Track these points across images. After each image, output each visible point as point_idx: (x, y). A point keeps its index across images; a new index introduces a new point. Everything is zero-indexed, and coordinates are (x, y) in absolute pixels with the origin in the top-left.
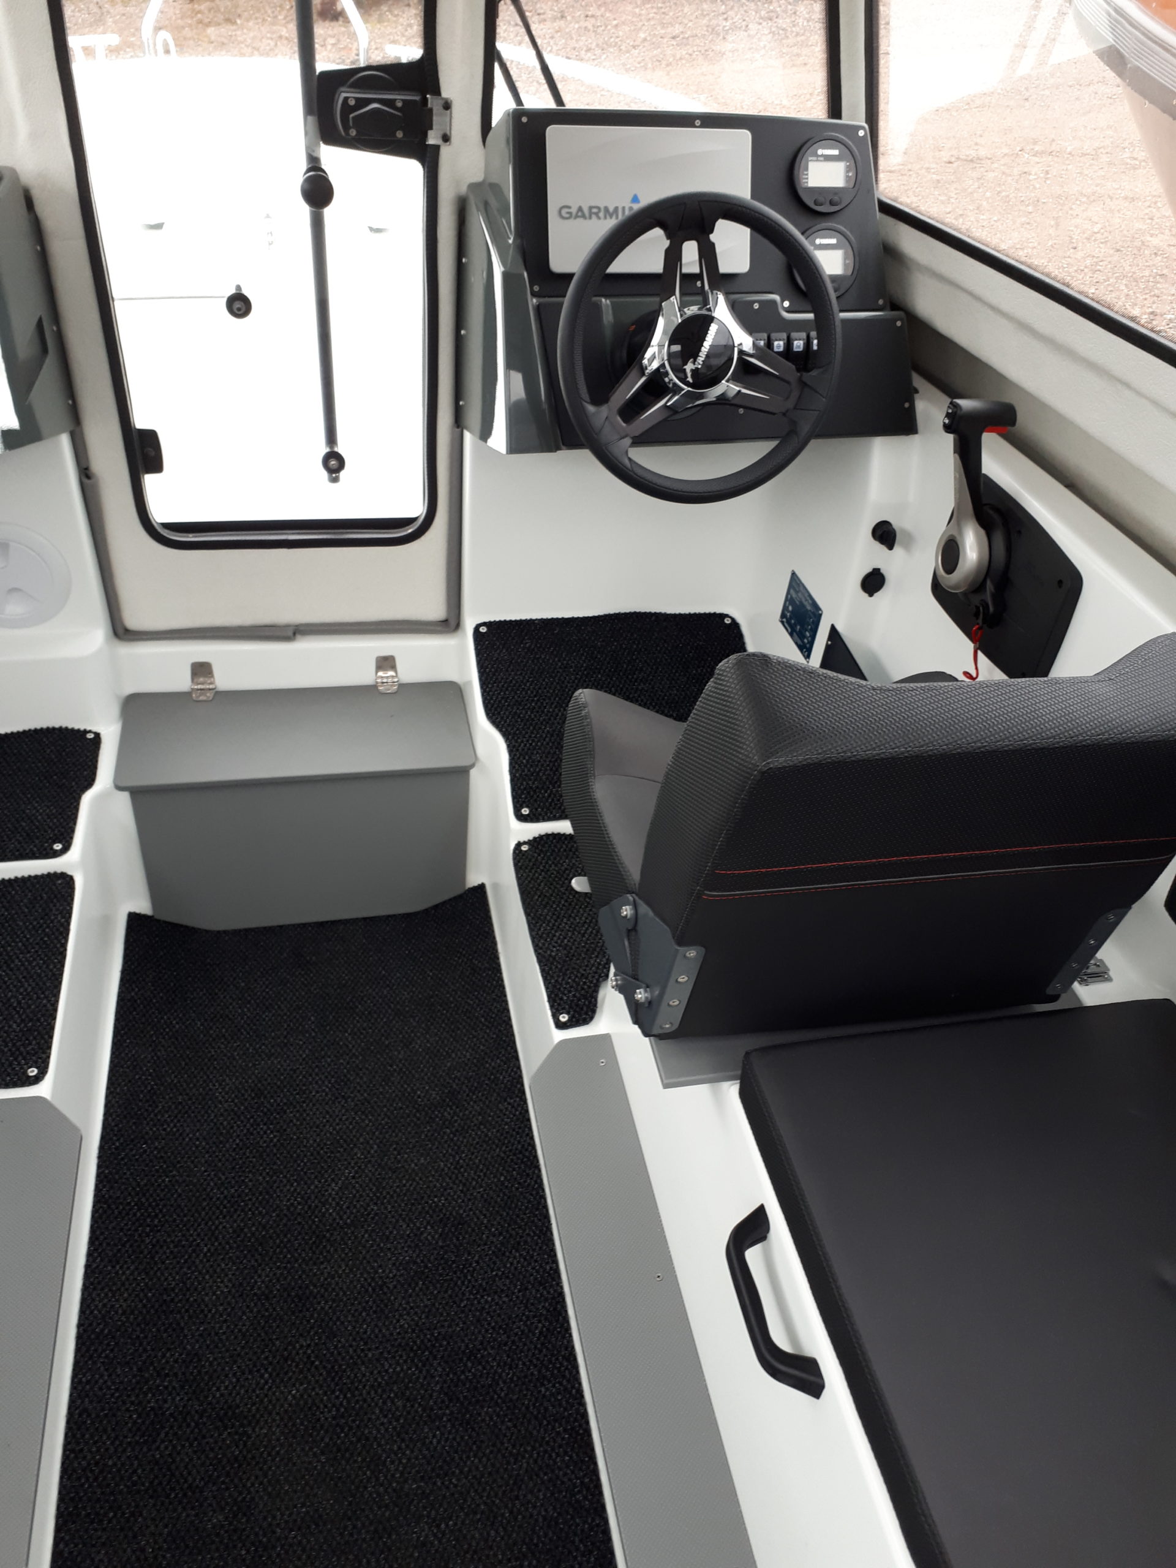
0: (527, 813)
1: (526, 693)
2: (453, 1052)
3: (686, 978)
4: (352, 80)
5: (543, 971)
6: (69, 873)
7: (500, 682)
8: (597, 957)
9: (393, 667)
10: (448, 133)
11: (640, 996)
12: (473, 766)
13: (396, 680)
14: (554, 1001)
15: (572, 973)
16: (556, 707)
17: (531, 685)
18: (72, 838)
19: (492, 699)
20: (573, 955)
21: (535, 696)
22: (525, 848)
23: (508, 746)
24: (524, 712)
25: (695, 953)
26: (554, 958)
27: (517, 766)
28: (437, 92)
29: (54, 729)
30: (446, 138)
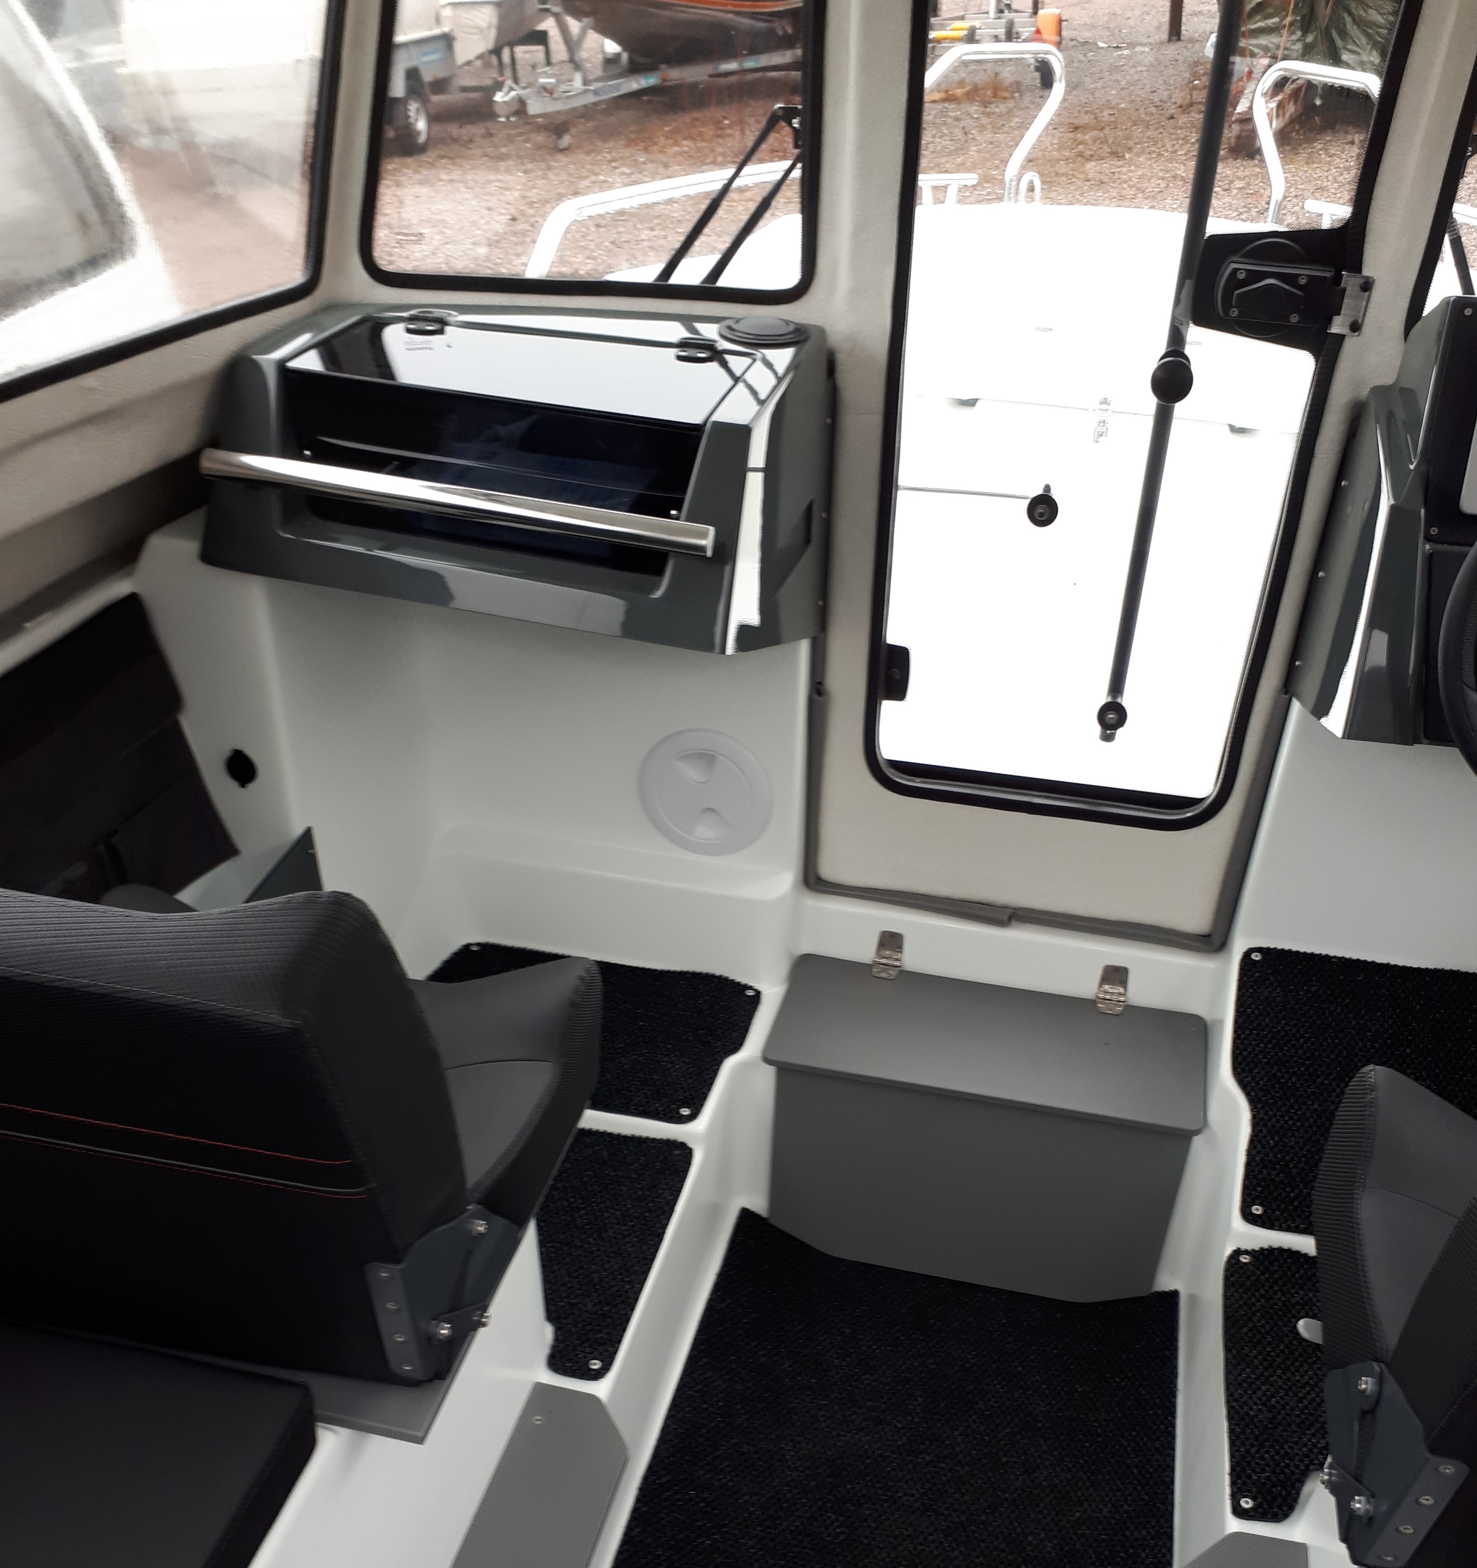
0: (1259, 1213)
1: (1297, 1052)
2: (1086, 1500)
3: (1431, 1502)
4: (1248, 248)
5: (1231, 1431)
6: (690, 1145)
7: (1263, 1030)
8: (1313, 1435)
9: (1124, 983)
10: (1360, 321)
11: (1358, 1506)
12: (1198, 1132)
13: (1122, 999)
14: (1239, 1477)
15: (1272, 1446)
16: (1334, 1079)
17: (1305, 1042)
18: (702, 1105)
19: (1245, 1049)
20: (1280, 1424)
21: (1308, 1059)
22: (1245, 1259)
23: (1254, 1117)
24: (1286, 1076)
25: (1453, 1471)
26: (1252, 1419)
27: (1259, 1147)
28: (1357, 267)
29: (713, 976)
30: (1356, 327)
